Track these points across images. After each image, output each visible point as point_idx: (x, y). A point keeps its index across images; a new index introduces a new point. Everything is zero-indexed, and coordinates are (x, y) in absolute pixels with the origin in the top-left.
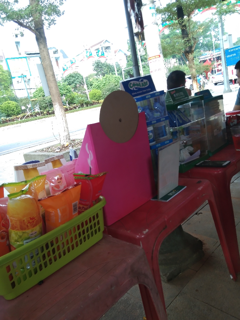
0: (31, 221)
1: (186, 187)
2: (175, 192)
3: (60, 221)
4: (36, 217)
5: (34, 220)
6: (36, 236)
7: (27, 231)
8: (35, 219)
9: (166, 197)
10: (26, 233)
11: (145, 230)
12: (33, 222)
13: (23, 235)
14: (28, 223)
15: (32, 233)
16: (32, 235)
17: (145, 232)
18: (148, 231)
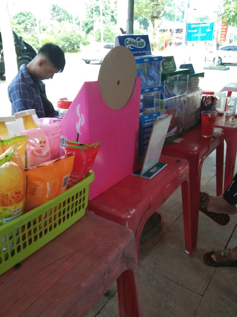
0: (16, 196)
1: (166, 165)
2: (157, 169)
3: (47, 196)
4: (22, 191)
5: (19, 195)
6: (18, 214)
7: (9, 208)
8: (21, 193)
9: (149, 173)
10: (8, 209)
11: (132, 210)
12: (18, 197)
13: (3, 212)
14: (12, 198)
15: (15, 210)
16: (15, 213)
17: (132, 212)
18: (135, 211)
